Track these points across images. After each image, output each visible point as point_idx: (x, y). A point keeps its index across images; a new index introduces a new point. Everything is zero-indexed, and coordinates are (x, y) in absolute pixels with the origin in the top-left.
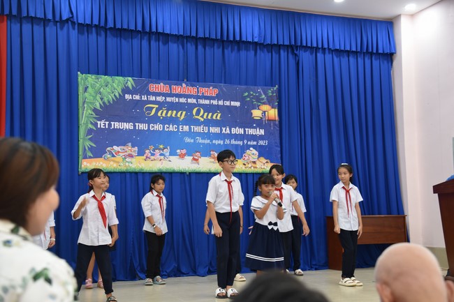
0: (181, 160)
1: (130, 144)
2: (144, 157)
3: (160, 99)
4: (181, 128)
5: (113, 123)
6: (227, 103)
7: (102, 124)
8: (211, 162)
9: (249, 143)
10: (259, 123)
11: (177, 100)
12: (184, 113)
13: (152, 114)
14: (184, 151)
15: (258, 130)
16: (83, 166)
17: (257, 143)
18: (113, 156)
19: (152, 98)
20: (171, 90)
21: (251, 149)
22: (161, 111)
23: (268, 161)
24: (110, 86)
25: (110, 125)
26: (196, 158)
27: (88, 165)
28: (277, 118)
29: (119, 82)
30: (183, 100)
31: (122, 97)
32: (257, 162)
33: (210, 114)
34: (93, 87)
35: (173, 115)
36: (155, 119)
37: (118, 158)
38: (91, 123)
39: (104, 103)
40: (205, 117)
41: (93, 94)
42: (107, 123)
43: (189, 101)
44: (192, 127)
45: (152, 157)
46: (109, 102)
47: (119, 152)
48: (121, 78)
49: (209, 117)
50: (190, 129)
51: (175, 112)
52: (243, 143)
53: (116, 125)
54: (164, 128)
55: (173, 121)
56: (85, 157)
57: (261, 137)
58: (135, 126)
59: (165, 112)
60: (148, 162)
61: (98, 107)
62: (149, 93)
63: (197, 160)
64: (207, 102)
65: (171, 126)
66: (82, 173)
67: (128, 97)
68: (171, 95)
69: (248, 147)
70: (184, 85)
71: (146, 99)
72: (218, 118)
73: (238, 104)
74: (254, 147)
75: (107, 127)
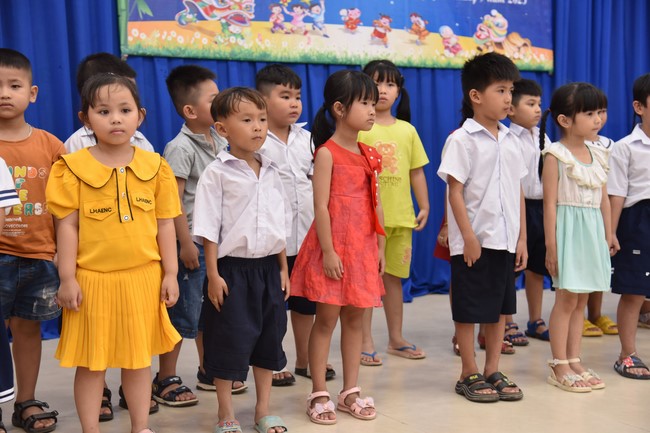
0: (348, 35)
2: (270, 24)
8: (412, 42)
14: (356, 14)
16: (130, 39)
17: (506, 0)
18: (200, 18)
21: (494, 12)
23: (528, 42)
26: (381, 30)
27: (143, 36)
32: (506, 45)
37: (213, 22)
45: (288, 26)
47: (212, 8)
56: (135, 17)
60: (279, 36)
63: (381, 36)
66: (131, 56)
69: (488, 8)
74: (500, 8)
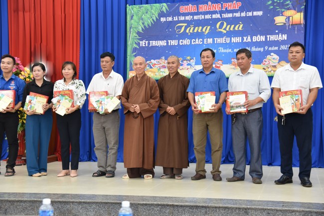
1: (163, 58)
3: (188, 18)
4: (205, 41)
5: (151, 42)
6: (250, 14)
7: (143, 43)
8: (232, 68)
9: (270, 49)
10: (282, 29)
11: (203, 17)
12: (209, 27)
13: (181, 32)
15: (280, 35)
16: (129, 76)
17: (279, 48)
18: (151, 68)
19: (182, 18)
20: (198, 10)
21: (272, 54)
22: (189, 28)
24: (149, 12)
25: (149, 43)
26: (218, 65)
28: (303, 22)
29: (156, 8)
30: (208, 17)
31: (158, 20)
32: (278, 66)
33: (233, 26)
34: (137, 15)
35: (199, 31)
36: (184, 36)
37: (155, 69)
38: (136, 43)
39: (145, 27)
40: (227, 29)
41: (137, 21)
42: (147, 42)
43: (214, 16)
44: (216, 39)
46: (148, 25)
47: (155, 64)
48: (158, 5)
49: (232, 29)
50: (214, 41)
51: (201, 28)
52: (264, 49)
53: (154, 43)
54: (191, 42)
55: (199, 35)
56: (131, 70)
57: (283, 42)
58: (167, 43)
59: (192, 28)
61: (141, 30)
62: (179, 14)
63: (218, 67)
64: (230, 15)
65: (197, 40)
67: (163, 19)
68: (198, 14)
69: (269, 53)
70: (209, 3)
71: (177, 19)
72: (240, 29)
73: (260, 13)
74: (275, 52)
75: (147, 45)
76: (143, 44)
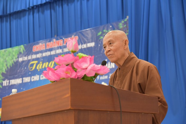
3: (39, 56)
5: (11, 81)
6: (85, 46)
9: (101, 78)
11: (49, 53)
12: (53, 63)
13: (33, 69)
15: (109, 64)
17: (108, 77)
20: (46, 47)
21: (103, 83)
22: (39, 65)
24: (11, 55)
25: (9, 82)
30: (53, 53)
31: (17, 60)
35: (46, 66)
36: (35, 72)
39: (7, 68)
42: (8, 81)
43: (57, 51)
46: (10, 66)
48: (17, 47)
51: (47, 63)
53: (13, 82)
54: (40, 78)
57: (112, 70)
58: (23, 80)
59: (41, 65)
61: (4, 72)
62: (32, 53)
67: (20, 59)
69: (100, 82)
70: (54, 40)
71: (30, 58)
73: (93, 44)
75: (8, 84)
76: (6, 83)
